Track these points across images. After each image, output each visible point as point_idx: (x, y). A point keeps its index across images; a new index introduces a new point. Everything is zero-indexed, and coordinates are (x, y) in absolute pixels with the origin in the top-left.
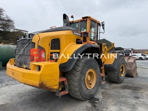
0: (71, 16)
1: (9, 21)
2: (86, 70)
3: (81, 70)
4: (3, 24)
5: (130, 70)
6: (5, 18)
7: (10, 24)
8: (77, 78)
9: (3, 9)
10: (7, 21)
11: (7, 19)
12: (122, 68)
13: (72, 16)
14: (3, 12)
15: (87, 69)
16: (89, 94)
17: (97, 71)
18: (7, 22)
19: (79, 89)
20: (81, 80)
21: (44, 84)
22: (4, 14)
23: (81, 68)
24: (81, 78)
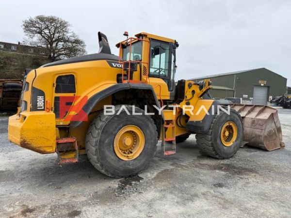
0: (124, 33)
1: (77, 42)
2: (116, 127)
3: (104, 126)
4: (69, 48)
5: (259, 136)
6: (72, 38)
7: (79, 47)
8: (94, 140)
9: (68, 22)
10: (74, 42)
11: (73, 38)
12: (230, 128)
13: (126, 32)
14: (68, 28)
15: (121, 126)
16: (121, 168)
17: (148, 132)
18: (74, 45)
19: (98, 158)
20: (103, 142)
21: (27, 143)
22: (69, 32)
23: (104, 123)
24: (105, 139)
